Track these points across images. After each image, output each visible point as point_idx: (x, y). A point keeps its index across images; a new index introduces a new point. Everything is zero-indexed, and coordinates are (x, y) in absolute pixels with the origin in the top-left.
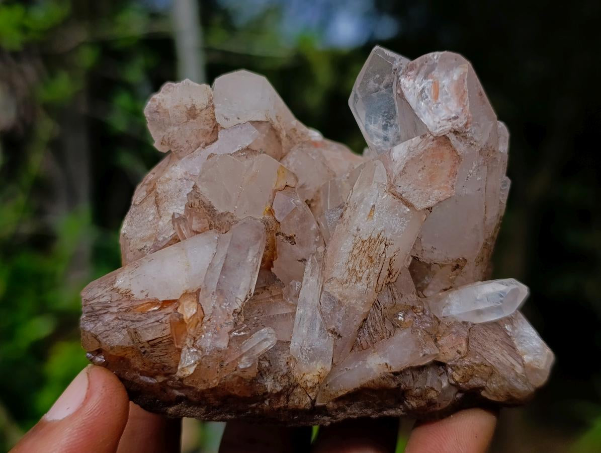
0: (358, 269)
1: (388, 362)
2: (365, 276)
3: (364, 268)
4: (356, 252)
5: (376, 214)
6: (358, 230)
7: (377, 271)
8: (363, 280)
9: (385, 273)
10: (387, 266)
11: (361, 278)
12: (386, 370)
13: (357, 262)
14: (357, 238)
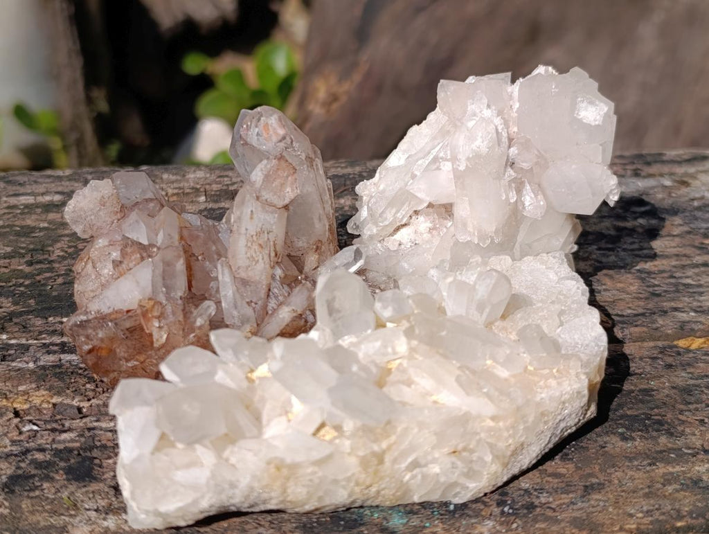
0: (254, 255)
1: (294, 308)
2: (261, 257)
3: (258, 253)
4: (249, 244)
5: (255, 216)
6: (247, 229)
7: (267, 252)
8: (260, 260)
9: (273, 254)
10: (272, 249)
11: (258, 261)
12: (295, 315)
13: (252, 251)
14: (248, 235)
